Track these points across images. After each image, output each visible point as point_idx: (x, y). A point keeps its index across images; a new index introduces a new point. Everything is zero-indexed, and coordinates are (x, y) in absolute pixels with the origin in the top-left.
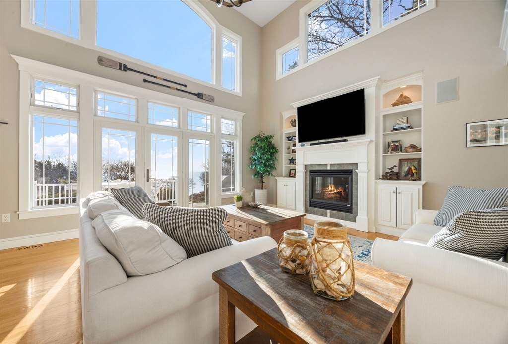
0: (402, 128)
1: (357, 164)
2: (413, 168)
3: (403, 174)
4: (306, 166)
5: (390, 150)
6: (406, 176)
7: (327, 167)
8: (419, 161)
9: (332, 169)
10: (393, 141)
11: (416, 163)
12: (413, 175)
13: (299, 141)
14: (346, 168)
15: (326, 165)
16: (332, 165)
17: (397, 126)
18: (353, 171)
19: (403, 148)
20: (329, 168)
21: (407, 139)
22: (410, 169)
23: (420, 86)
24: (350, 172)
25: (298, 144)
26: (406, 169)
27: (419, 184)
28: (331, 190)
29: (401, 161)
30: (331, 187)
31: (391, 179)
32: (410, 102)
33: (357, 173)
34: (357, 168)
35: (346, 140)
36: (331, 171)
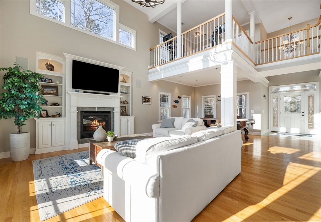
1: (113, 108)
2: (124, 110)
4: (78, 108)
6: (122, 114)
7: (95, 109)
9: (99, 110)
11: (124, 108)
14: (107, 110)
15: (95, 108)
16: (98, 108)
18: (111, 112)
20: (96, 110)
23: (130, 77)
24: (109, 112)
27: (133, 117)
28: (95, 124)
30: (95, 122)
32: (125, 82)
33: (113, 113)
34: (113, 110)
35: (109, 94)
36: (98, 112)
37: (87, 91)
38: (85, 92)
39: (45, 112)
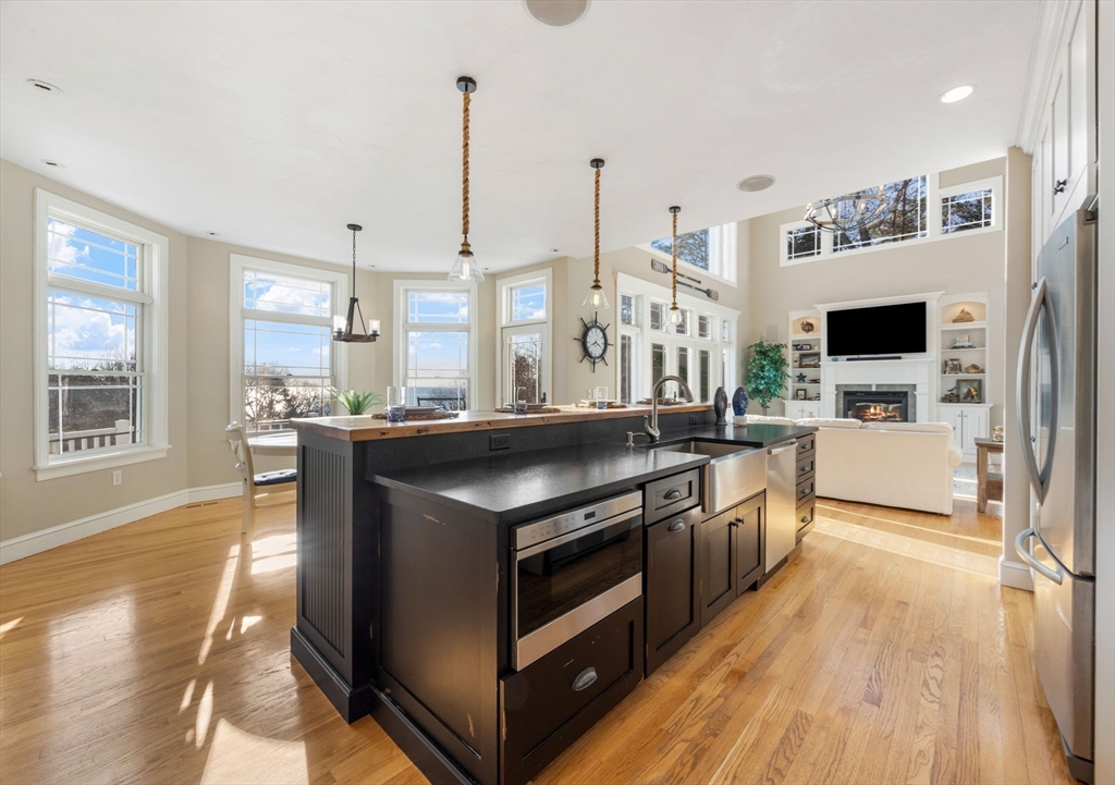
0: (963, 347)
1: (915, 385)
2: (973, 390)
3: (962, 397)
4: (838, 386)
5: (948, 369)
6: (965, 398)
7: (871, 388)
8: (980, 382)
10: (951, 360)
11: (976, 385)
12: (973, 397)
13: (829, 354)
14: (900, 390)
15: (870, 385)
16: (878, 386)
17: (958, 344)
18: (909, 394)
19: (963, 369)
20: (874, 389)
21: (967, 358)
22: (970, 390)
23: (984, 305)
24: (905, 394)
25: (825, 358)
26: (964, 390)
27: (984, 407)
29: (958, 381)
31: (950, 401)
32: (971, 320)
33: (915, 396)
34: (915, 390)
35: (899, 358)
36: (877, 393)
37: (856, 356)
38: (848, 360)
39: (802, 393)
